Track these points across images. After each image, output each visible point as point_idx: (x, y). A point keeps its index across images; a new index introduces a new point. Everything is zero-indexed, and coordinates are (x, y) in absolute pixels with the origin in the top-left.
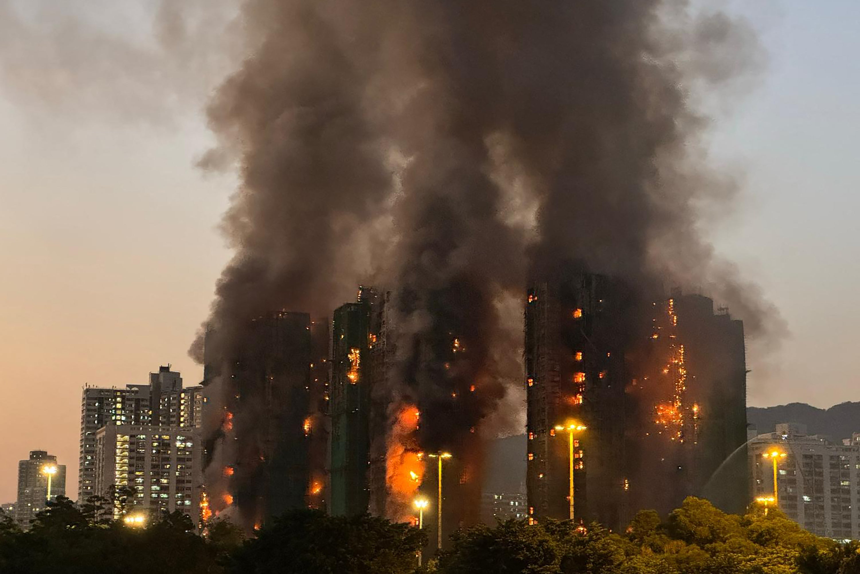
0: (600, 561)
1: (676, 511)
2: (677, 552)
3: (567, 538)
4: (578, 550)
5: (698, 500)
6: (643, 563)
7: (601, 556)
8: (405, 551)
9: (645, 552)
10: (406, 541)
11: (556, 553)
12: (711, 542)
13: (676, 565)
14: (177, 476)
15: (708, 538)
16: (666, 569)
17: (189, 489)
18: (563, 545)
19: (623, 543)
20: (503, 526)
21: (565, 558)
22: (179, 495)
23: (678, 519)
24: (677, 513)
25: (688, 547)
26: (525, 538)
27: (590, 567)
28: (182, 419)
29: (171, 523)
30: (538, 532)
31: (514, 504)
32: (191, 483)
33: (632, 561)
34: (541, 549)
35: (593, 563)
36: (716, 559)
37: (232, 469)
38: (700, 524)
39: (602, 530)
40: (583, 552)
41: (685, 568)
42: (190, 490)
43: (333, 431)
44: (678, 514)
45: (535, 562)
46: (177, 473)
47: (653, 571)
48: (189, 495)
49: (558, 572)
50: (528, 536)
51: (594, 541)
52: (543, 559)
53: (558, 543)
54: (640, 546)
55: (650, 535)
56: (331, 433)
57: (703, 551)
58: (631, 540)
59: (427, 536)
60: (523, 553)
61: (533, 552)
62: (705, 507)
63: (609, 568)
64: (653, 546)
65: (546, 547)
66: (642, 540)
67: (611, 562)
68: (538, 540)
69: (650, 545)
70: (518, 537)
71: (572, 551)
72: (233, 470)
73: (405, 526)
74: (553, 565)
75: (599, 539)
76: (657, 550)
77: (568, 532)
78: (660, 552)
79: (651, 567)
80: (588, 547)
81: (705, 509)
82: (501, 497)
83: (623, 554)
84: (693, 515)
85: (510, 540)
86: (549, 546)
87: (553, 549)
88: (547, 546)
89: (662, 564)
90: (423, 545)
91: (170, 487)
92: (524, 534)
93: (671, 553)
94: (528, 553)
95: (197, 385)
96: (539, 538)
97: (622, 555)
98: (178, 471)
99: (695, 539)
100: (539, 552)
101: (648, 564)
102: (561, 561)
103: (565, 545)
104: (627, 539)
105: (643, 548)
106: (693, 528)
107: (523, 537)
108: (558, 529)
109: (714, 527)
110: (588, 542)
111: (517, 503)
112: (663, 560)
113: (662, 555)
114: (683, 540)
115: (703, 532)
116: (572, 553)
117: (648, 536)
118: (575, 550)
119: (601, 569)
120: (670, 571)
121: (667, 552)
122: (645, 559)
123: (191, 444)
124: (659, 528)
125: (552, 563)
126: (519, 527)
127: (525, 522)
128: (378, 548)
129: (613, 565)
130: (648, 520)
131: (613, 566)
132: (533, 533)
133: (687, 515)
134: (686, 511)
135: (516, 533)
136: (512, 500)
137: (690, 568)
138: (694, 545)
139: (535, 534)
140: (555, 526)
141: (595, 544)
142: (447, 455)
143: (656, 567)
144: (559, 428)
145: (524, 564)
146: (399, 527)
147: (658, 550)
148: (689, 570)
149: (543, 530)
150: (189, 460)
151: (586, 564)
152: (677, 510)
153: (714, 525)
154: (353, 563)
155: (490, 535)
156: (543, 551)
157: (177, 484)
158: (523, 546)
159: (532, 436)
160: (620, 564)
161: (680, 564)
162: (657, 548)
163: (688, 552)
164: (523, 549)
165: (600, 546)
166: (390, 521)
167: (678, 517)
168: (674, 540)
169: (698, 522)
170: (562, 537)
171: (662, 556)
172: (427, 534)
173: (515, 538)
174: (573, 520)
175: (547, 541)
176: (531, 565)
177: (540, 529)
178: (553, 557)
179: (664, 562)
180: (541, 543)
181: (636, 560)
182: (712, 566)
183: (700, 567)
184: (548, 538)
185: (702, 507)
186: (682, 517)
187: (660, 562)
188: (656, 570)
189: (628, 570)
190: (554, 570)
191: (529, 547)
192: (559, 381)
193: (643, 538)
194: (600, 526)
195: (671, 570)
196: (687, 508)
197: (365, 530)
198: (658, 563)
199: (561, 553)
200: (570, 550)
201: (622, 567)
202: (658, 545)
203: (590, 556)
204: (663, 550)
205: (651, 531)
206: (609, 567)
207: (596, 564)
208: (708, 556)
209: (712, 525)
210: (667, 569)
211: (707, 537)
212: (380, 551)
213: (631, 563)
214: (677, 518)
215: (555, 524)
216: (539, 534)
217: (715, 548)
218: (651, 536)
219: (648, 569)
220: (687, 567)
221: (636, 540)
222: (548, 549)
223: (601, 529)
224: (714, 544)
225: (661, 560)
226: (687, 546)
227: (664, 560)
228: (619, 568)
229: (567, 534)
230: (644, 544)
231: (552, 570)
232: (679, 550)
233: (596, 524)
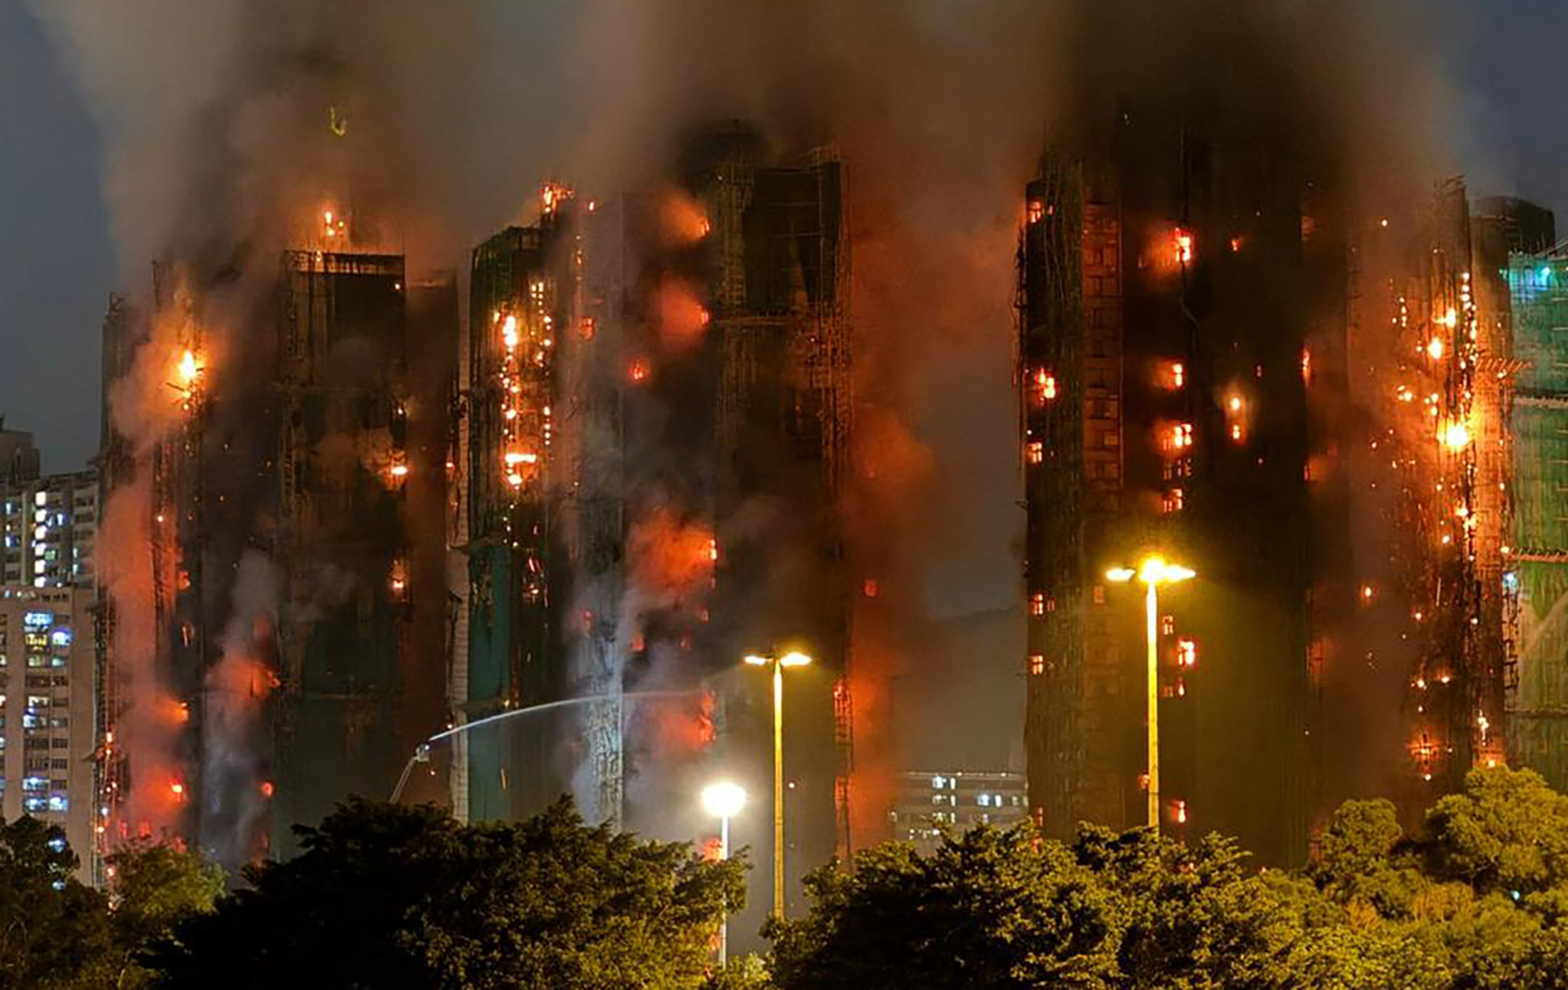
0: (1232, 943)
1: (1446, 803)
2: (1448, 918)
3: (1136, 877)
4: (1169, 911)
5: (1507, 770)
6: (1353, 947)
7: (1231, 928)
8: (679, 920)
9: (1358, 918)
10: (682, 895)
11: (1107, 919)
12: (1542, 886)
13: (1447, 951)
14: (27, 730)
15: (1537, 877)
16: (1417, 962)
17: (61, 764)
18: (1125, 900)
19: (1296, 893)
20: (956, 848)
21: (1133, 935)
22: (34, 781)
23: (1450, 825)
24: (1448, 808)
25: (1479, 902)
26: (1019, 880)
27: (1202, 960)
28: (40, 567)
29: (11, 852)
30: (1055, 864)
31: (992, 801)
32: (66, 746)
33: (1320, 943)
34: (1064, 910)
35: (1212, 948)
36: (1557, 934)
37: (184, 705)
38: (1513, 838)
39: (1238, 855)
40: (1184, 916)
41: (1469, 959)
42: (65, 767)
43: (472, 593)
44: (1454, 810)
45: (1047, 944)
46: (27, 718)
47: (1381, 969)
48: (61, 781)
49: (1111, 973)
50: (1027, 873)
51: (1214, 886)
52: (1069, 939)
53: (1113, 894)
54: (1345, 901)
55: (1374, 870)
56: (466, 598)
57: (1523, 914)
58: (1320, 885)
59: (740, 878)
60: (1013, 921)
61: (1041, 919)
62: (1527, 790)
63: (1255, 961)
64: (1383, 902)
65: (1080, 905)
66: (1349, 884)
67: (1263, 945)
68: (1054, 885)
69: (1371, 899)
70: (998, 877)
71: (1153, 914)
72: (185, 708)
73: (678, 851)
74: (1099, 952)
75: (1229, 879)
76: (1394, 912)
77: (1140, 862)
78: (1401, 914)
79: (1374, 957)
80: (1197, 904)
81: (1526, 794)
82: (953, 782)
83: (1296, 923)
84: (1495, 812)
85: (975, 886)
86: (1087, 902)
87: (1099, 910)
88: (1082, 902)
89: (1404, 949)
90: (730, 905)
91: (7, 760)
92: (1016, 868)
93: (1434, 920)
94: (1026, 921)
95: (83, 468)
96: (1059, 879)
97: (1292, 927)
98: (29, 713)
99: (1500, 879)
100: (1059, 920)
101: (1367, 949)
102: (1120, 943)
103: (1133, 898)
104: (1309, 884)
105: (1353, 908)
106: (1492, 849)
107: (1014, 875)
108: (1113, 855)
109: (1551, 845)
110: (1197, 889)
111: (998, 800)
112: (1408, 938)
113: (1407, 925)
114: (1467, 881)
115: (1521, 861)
116: (1151, 918)
117: (1367, 874)
118: (1160, 911)
119: (1233, 964)
120: (1429, 970)
121: (1419, 916)
122: (1359, 940)
123: (68, 637)
124: (1397, 850)
125: (1096, 949)
126: (1002, 848)
127: (1018, 836)
128: (599, 914)
129: (1267, 951)
130: (1369, 828)
131: (1267, 955)
132: (1043, 865)
133: (1478, 812)
134: (1477, 800)
135: (992, 865)
136: (982, 790)
137: (1484, 958)
138: (1496, 897)
139: (1046, 868)
140: (1103, 845)
141: (1219, 893)
142: (796, 659)
143: (1388, 959)
144: (1116, 575)
145: (1013, 953)
146: (661, 855)
147: (1392, 911)
148: (1482, 965)
149: (1070, 856)
150: (62, 681)
151: (1191, 951)
152: (1449, 799)
153: (1554, 839)
154: (529, 956)
155: (919, 871)
156: (1071, 914)
157: (26, 748)
158: (1012, 902)
159: (1041, 606)
160: (1285, 952)
161: (1456, 951)
162: (1393, 908)
163: (1478, 915)
164: (1012, 910)
165: (1232, 900)
166: (634, 838)
167: (1452, 820)
168: (1440, 883)
169: (1507, 832)
170: (1124, 876)
171: (1407, 927)
172: (742, 874)
173: (990, 878)
174: (1157, 829)
175: (1080, 889)
176: (1037, 954)
177: (1063, 854)
178: (1098, 933)
179: (1413, 944)
180: (1063, 893)
181: (1334, 941)
182: (1545, 952)
183: (1512, 954)
184: (1084, 880)
185: (1519, 789)
186: (1463, 820)
187: (1402, 944)
188: (1389, 966)
189: (1308, 967)
190: (1101, 967)
191: (1028, 906)
192: (1118, 446)
193: (1354, 878)
194: (1231, 844)
195: (1432, 966)
196: (1478, 794)
197: (564, 863)
198: (1394, 947)
199: (1121, 919)
200: (1145, 910)
201: (1292, 958)
202: (1397, 899)
203: (1204, 929)
204: (1409, 913)
205: (1377, 860)
206: (1256, 957)
207: (1219, 950)
208: (1534, 924)
209: (1548, 840)
210: (1420, 964)
211: (1534, 873)
212: (608, 922)
213: (1320, 947)
214: (1448, 822)
215: (1105, 839)
216: (1059, 869)
217: (1554, 905)
218: (1376, 874)
219: (1367, 965)
220: (1476, 956)
221: (1334, 886)
222: (1085, 908)
223: (1234, 852)
224: (1551, 892)
225: (1403, 940)
226: (1474, 900)
227: (1412, 939)
228: (1285, 961)
229: (1138, 868)
230: (1355, 897)
231: (1094, 969)
232: (1454, 912)
233: (1220, 840)
